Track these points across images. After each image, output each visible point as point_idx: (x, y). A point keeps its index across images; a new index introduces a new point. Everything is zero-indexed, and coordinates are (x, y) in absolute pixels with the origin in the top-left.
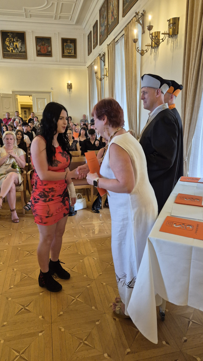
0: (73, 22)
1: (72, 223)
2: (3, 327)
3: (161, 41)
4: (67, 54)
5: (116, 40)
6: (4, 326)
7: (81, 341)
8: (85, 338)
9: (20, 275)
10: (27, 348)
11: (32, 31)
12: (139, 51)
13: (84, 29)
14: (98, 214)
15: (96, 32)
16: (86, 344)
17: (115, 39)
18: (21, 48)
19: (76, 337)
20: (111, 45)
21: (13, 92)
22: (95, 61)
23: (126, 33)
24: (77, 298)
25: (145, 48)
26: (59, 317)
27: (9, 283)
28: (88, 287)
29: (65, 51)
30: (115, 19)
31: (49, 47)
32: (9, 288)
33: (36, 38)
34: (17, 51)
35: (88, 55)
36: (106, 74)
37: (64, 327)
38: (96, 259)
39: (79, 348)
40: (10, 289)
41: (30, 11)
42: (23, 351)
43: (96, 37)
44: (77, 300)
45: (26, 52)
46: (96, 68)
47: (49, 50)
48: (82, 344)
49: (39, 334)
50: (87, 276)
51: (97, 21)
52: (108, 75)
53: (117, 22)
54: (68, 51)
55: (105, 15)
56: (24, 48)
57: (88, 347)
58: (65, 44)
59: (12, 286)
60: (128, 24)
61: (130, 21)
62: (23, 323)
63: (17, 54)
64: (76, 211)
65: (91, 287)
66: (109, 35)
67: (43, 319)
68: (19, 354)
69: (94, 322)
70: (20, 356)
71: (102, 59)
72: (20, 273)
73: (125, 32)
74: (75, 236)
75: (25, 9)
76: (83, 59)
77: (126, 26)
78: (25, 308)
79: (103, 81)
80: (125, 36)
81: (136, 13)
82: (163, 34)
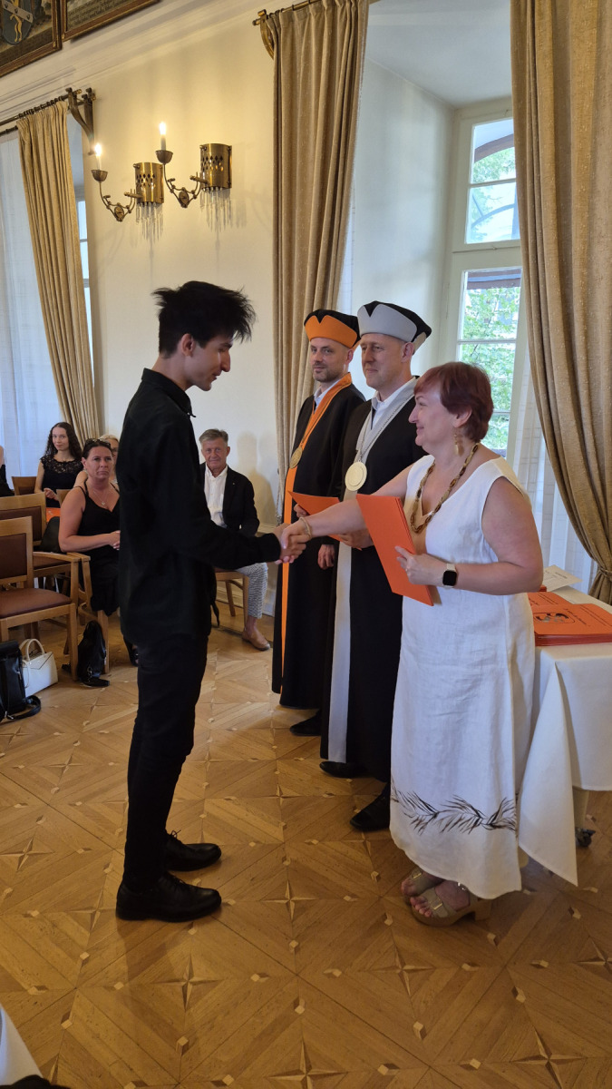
1: (56, 734)
2: (191, 1050)
6: (185, 1048)
7: (399, 971)
8: (397, 960)
9: (70, 918)
10: (305, 1052)
12: (110, 206)
14: (108, 687)
16: (411, 970)
19: (379, 969)
23: (28, 138)
24: (291, 897)
26: (298, 955)
27: (60, 952)
28: (287, 863)
32: (80, 963)
37: (333, 966)
38: (233, 798)
39: (410, 985)
40: (83, 965)
42: (303, 1062)
44: (293, 901)
48: (406, 974)
49: (297, 1010)
50: (257, 842)
57: (420, 973)
59: (85, 956)
61: (42, 107)
64: (34, 698)
67: (266, 979)
69: (380, 924)
72: (64, 914)
73: (25, 133)
74: (111, 764)
78: (191, 980)
81: (70, 90)
82: (193, 178)
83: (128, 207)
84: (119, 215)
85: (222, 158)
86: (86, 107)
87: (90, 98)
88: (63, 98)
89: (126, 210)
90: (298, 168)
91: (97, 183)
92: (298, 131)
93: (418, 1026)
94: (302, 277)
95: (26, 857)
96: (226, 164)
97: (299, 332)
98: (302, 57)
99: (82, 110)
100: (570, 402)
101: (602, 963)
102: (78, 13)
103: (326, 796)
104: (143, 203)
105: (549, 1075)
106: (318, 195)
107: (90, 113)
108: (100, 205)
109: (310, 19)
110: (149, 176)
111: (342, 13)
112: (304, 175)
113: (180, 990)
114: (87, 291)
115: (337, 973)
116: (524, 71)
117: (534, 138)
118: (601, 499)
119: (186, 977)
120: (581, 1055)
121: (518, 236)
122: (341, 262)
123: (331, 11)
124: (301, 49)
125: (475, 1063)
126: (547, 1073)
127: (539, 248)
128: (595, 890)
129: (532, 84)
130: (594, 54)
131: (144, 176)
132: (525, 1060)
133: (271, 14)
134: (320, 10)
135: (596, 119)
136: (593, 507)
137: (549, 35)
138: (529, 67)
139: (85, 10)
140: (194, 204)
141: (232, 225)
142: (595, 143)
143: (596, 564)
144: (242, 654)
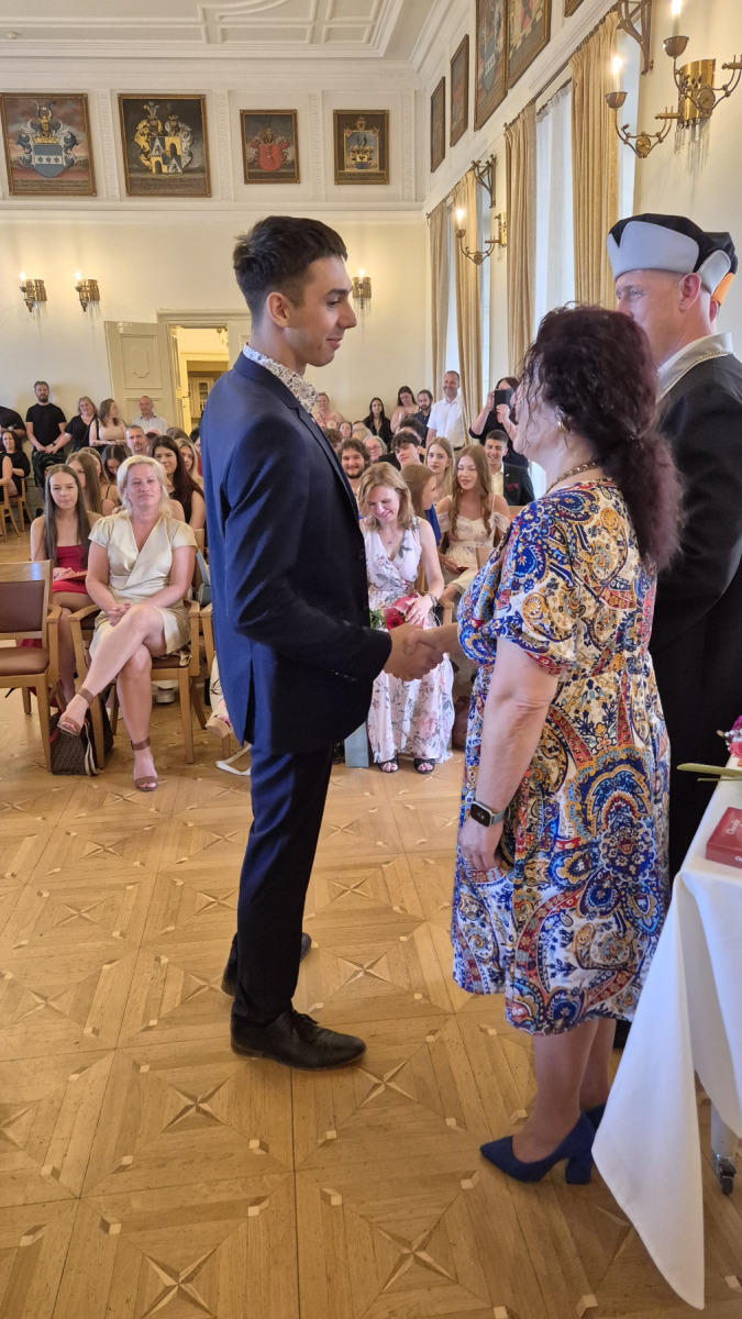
0: (378, 48)
2: (121, 1175)
3: (719, 94)
4: (356, 170)
5: (539, 104)
6: (122, 1169)
7: (406, 1251)
8: (425, 1235)
9: (182, 981)
10: (205, 1261)
11: (229, 92)
12: (630, 140)
13: (418, 71)
15: (463, 82)
16: (424, 1262)
17: (533, 101)
18: (191, 155)
19: (387, 1233)
20: (519, 124)
21: (160, 316)
22: (455, 191)
23: (580, 76)
24: (389, 1080)
25: (654, 127)
26: (321, 1149)
27: (142, 1007)
28: (430, 1039)
29: (348, 160)
30: (534, 25)
31: (288, 146)
32: (144, 1025)
33: (241, 115)
34: (175, 167)
35: (433, 171)
36: (497, 239)
37: (339, 1190)
39: (399, 1278)
40: (144, 1030)
41: (222, 17)
42: (190, 1269)
43: (462, 98)
44: (387, 1088)
45: (208, 168)
46: (460, 215)
47: (289, 158)
48: (409, 1263)
50: (426, 997)
51: (467, 37)
52: (504, 241)
53: (542, 35)
54: (358, 160)
55: (497, 15)
56: (202, 154)
57: (431, 1274)
58: (347, 133)
60: (586, 40)
61: (596, 28)
62: (190, 1162)
63: (175, 180)
65: (441, 1041)
66: (512, 86)
67: (263, 1152)
68: (177, 1281)
69: (454, 1178)
70: (180, 1289)
71: (486, 180)
72: (183, 973)
73: (577, 71)
75: (204, 10)
76: (413, 186)
77: (579, 49)
79: (486, 262)
80: (575, 84)
83: (658, 135)
84: (643, 149)
86: (643, 14)
88: (614, 8)
89: (654, 140)
107: (648, 20)
113: (182, 1107)
115: (336, 1200)
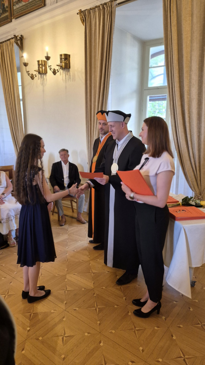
2: (66, 359)
7: (134, 330)
12: (30, 75)
16: (138, 330)
19: (128, 330)
26: (100, 326)
37: (112, 329)
38: (76, 274)
39: (138, 335)
40: (28, 332)
42: (103, 362)
44: (98, 308)
49: (101, 344)
50: (85, 288)
57: (141, 331)
59: (28, 329)
61: (6, 41)
62: (78, 346)
65: (97, 295)
67: (90, 334)
69: (127, 315)
81: (15, 36)
82: (57, 65)
83: (35, 75)
84: (32, 77)
85: (67, 59)
86: (20, 41)
87: (22, 38)
88: (12, 38)
89: (35, 76)
90: (93, 62)
91: (24, 67)
92: (93, 50)
93: (141, 348)
94: (95, 99)
95: (7, 296)
96: (68, 61)
97: (94, 117)
98: (94, 25)
99: (19, 42)
100: (184, 140)
101: (201, 325)
102: (17, 10)
103: (107, 272)
104: (41, 74)
105: (185, 363)
106: (100, 71)
107: (22, 43)
108: (25, 74)
109: (96, 13)
110: (42, 64)
111: (107, 11)
112: (95, 64)
113: (61, 339)
114: (21, 102)
115: (113, 331)
116: (167, 30)
117: (171, 53)
118: (195, 171)
119: (63, 335)
120: (195, 356)
121: (166, 84)
122: (108, 93)
123: (103, 10)
124: (93, 23)
125: (160, 360)
126: (184, 362)
127: (173, 89)
128: (197, 301)
129: (170, 35)
130: (190, 25)
131: (41, 64)
132: (176, 358)
133: (83, 11)
134: (99, 10)
135: (192, 47)
136: (193, 174)
137: (175, 19)
138: (169, 29)
139: (20, 9)
140: (58, 74)
141: (71, 81)
142: (191, 54)
143: (194, 193)
144: (76, 225)
